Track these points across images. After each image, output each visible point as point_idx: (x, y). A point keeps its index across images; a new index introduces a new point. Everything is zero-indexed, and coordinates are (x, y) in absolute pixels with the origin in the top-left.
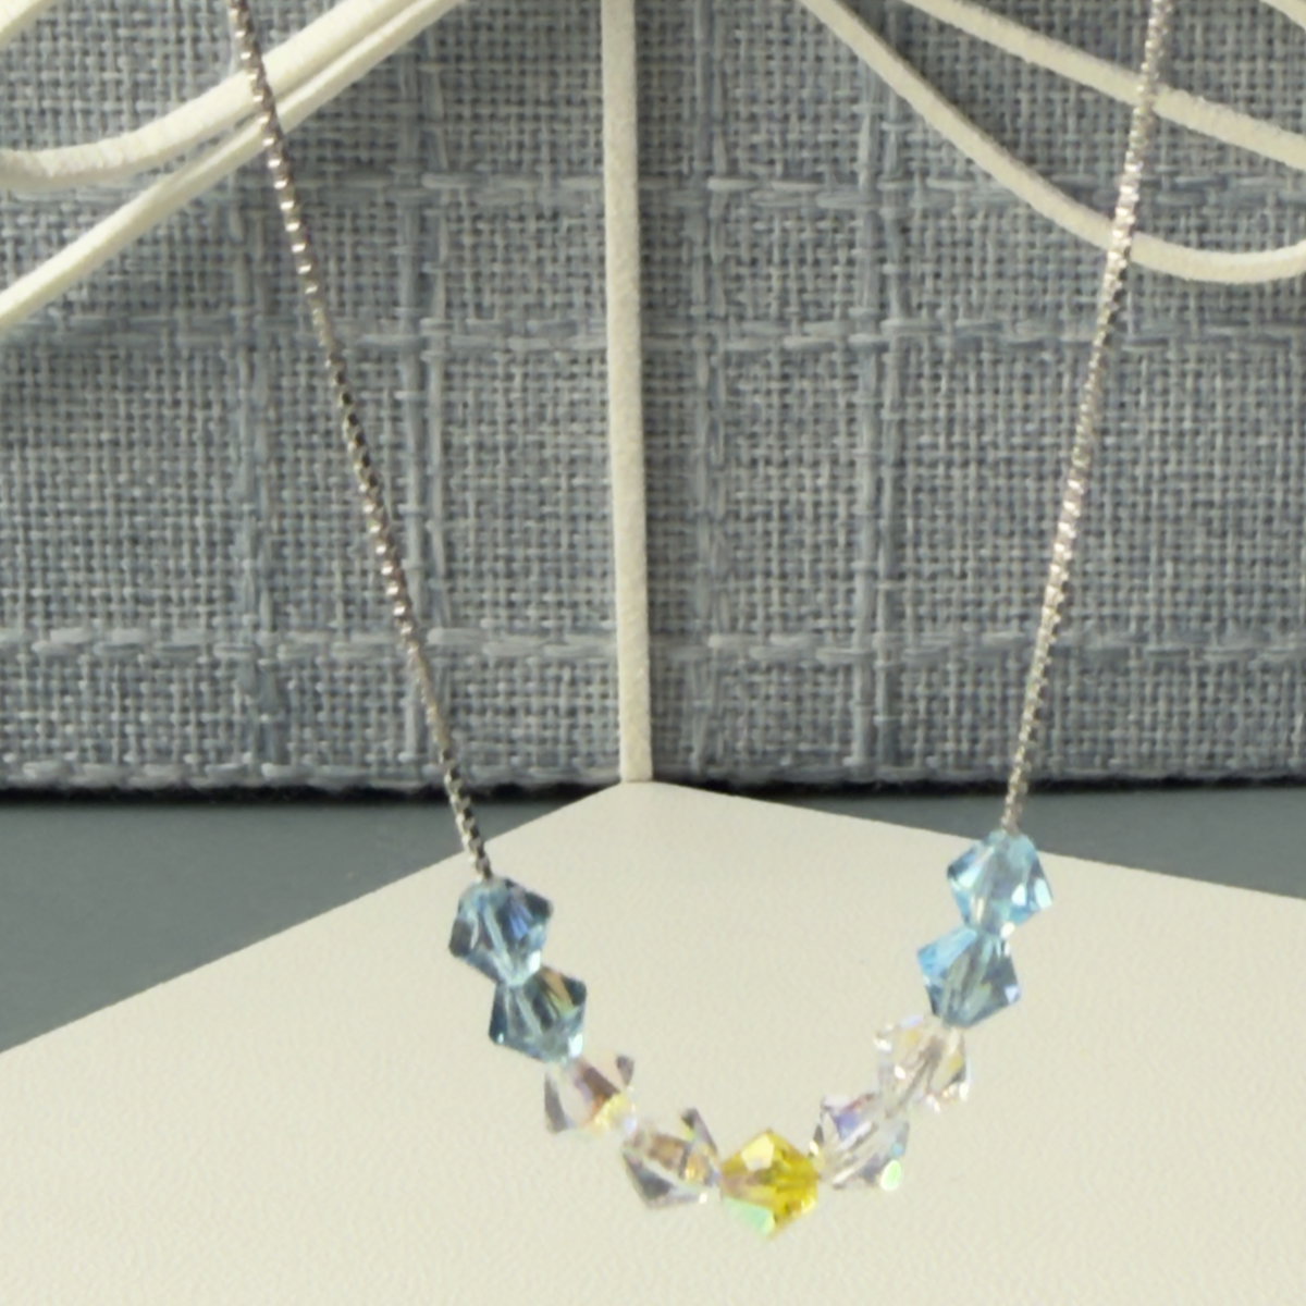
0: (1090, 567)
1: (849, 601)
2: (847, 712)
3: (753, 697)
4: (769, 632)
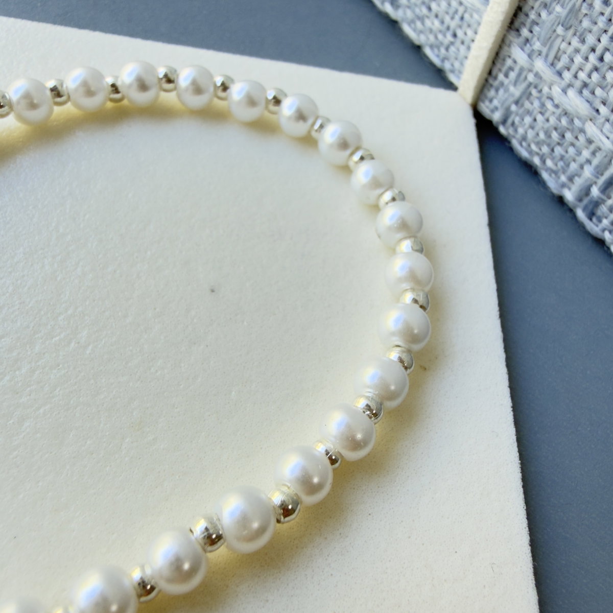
2: (582, 167)
3: (542, 113)
4: (570, 85)
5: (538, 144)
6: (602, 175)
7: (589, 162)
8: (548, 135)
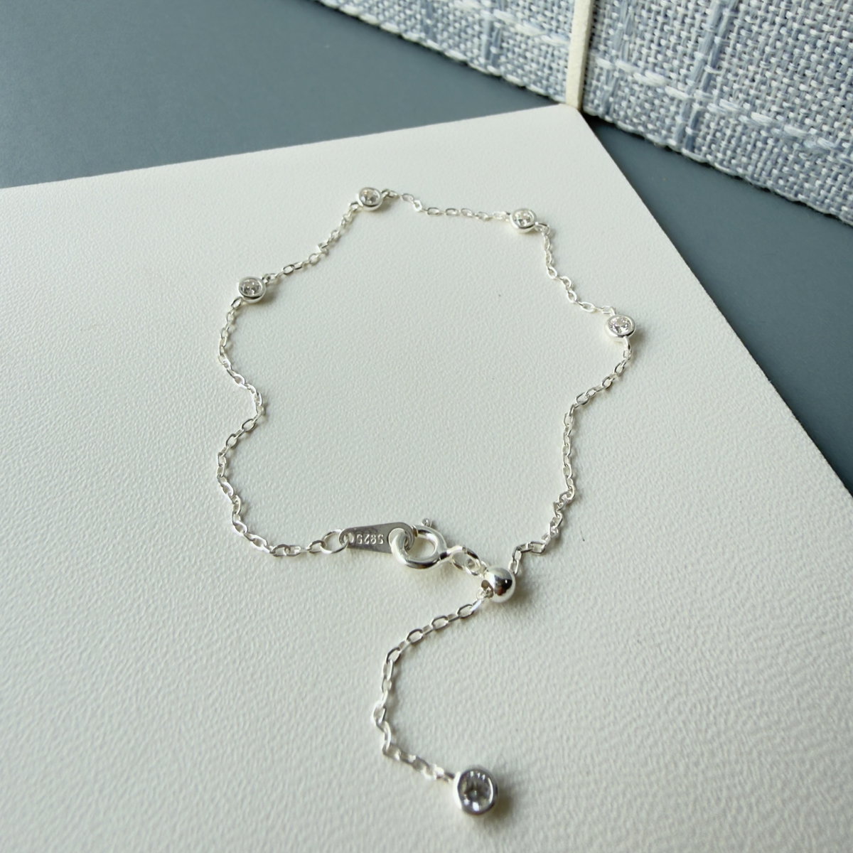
0: (825, 104)
1: (688, 70)
2: (673, 119)
3: (633, 95)
4: (645, 69)
5: (638, 117)
6: (689, 117)
7: (677, 113)
8: (642, 107)
